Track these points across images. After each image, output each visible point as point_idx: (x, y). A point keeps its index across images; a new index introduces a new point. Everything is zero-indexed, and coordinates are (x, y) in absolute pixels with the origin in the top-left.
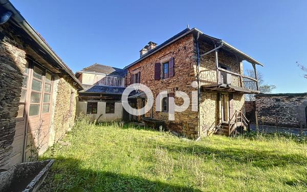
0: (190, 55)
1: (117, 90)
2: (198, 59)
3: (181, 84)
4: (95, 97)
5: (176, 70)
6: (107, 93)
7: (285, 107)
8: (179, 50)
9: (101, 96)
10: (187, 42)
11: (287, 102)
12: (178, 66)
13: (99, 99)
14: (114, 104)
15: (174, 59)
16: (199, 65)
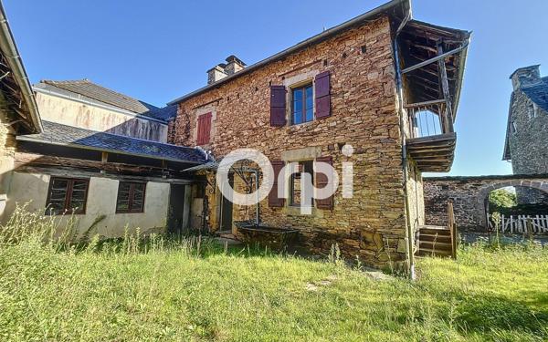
0: (381, 65)
1: (155, 149)
3: (354, 134)
4: (81, 162)
5: (335, 101)
6: (126, 152)
7: (455, 199)
8: (345, 56)
9: (104, 161)
10: (370, 36)
11: (459, 191)
12: (344, 93)
13: (95, 170)
14: (143, 187)
15: (330, 75)
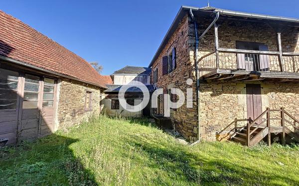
0: (186, 40)
2: (195, 43)
3: (180, 76)
8: (179, 38)
10: (184, 25)
12: (178, 56)
15: (175, 49)
16: (197, 50)
